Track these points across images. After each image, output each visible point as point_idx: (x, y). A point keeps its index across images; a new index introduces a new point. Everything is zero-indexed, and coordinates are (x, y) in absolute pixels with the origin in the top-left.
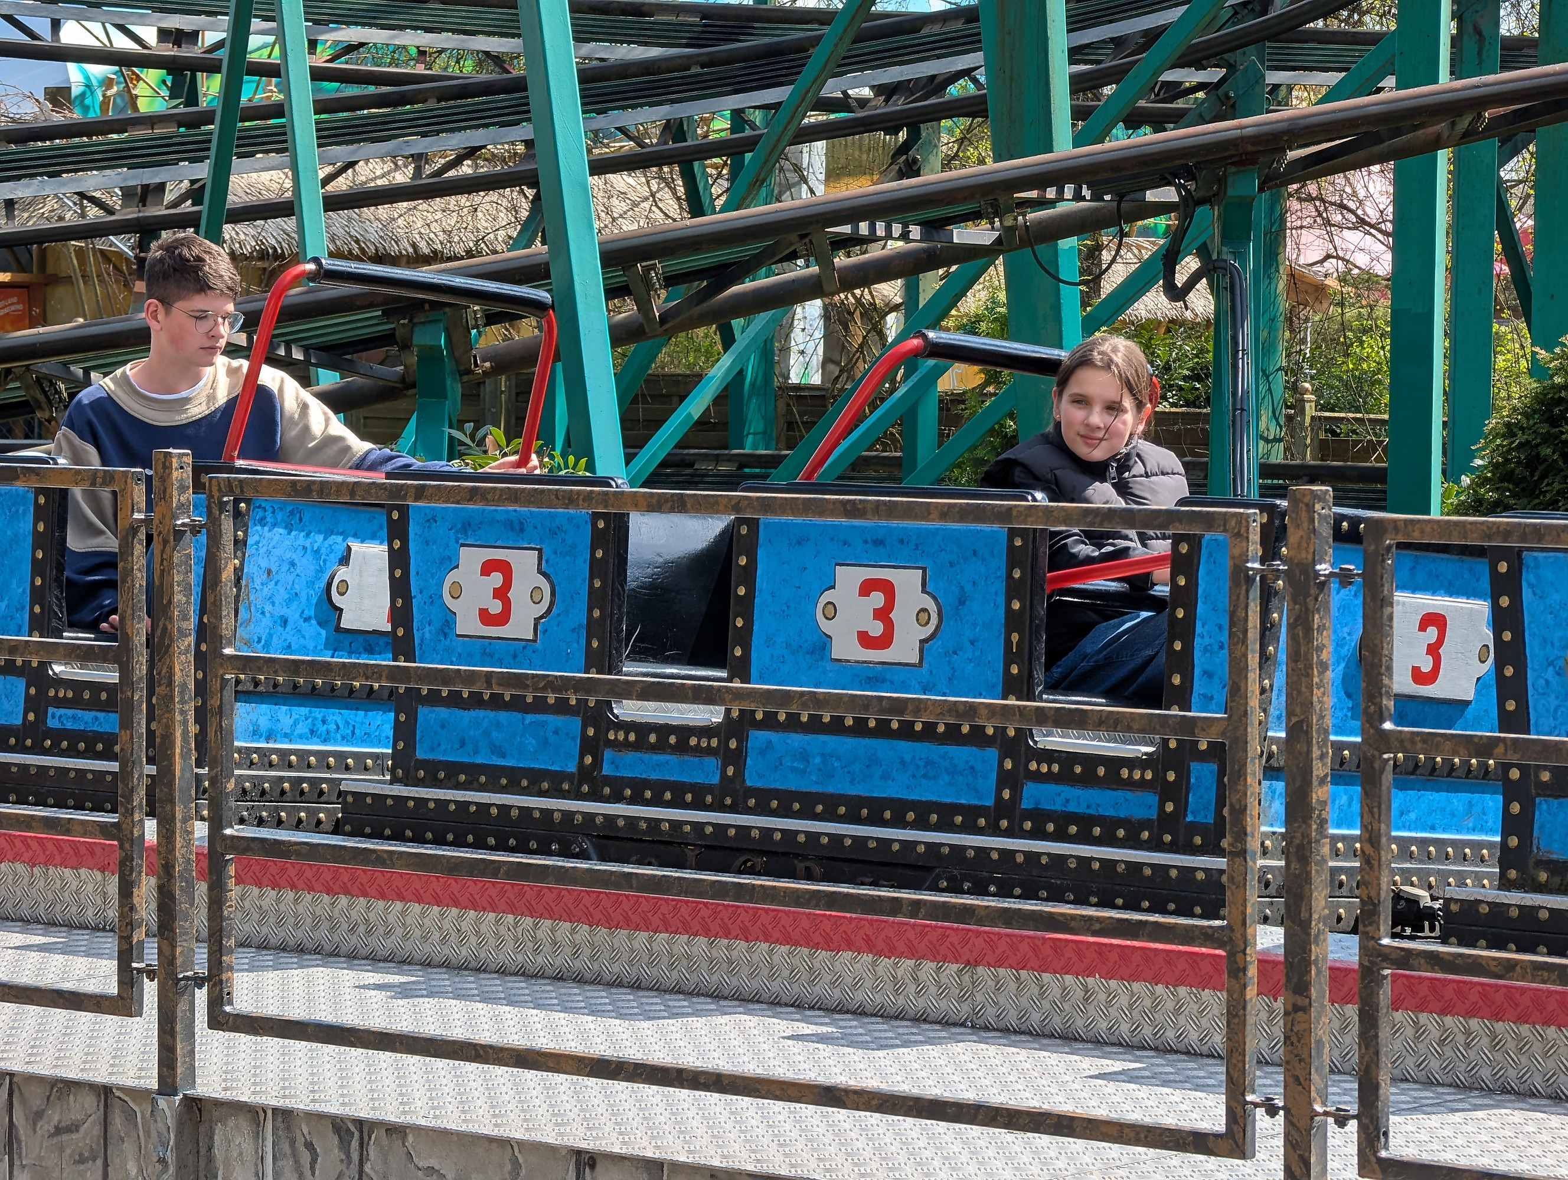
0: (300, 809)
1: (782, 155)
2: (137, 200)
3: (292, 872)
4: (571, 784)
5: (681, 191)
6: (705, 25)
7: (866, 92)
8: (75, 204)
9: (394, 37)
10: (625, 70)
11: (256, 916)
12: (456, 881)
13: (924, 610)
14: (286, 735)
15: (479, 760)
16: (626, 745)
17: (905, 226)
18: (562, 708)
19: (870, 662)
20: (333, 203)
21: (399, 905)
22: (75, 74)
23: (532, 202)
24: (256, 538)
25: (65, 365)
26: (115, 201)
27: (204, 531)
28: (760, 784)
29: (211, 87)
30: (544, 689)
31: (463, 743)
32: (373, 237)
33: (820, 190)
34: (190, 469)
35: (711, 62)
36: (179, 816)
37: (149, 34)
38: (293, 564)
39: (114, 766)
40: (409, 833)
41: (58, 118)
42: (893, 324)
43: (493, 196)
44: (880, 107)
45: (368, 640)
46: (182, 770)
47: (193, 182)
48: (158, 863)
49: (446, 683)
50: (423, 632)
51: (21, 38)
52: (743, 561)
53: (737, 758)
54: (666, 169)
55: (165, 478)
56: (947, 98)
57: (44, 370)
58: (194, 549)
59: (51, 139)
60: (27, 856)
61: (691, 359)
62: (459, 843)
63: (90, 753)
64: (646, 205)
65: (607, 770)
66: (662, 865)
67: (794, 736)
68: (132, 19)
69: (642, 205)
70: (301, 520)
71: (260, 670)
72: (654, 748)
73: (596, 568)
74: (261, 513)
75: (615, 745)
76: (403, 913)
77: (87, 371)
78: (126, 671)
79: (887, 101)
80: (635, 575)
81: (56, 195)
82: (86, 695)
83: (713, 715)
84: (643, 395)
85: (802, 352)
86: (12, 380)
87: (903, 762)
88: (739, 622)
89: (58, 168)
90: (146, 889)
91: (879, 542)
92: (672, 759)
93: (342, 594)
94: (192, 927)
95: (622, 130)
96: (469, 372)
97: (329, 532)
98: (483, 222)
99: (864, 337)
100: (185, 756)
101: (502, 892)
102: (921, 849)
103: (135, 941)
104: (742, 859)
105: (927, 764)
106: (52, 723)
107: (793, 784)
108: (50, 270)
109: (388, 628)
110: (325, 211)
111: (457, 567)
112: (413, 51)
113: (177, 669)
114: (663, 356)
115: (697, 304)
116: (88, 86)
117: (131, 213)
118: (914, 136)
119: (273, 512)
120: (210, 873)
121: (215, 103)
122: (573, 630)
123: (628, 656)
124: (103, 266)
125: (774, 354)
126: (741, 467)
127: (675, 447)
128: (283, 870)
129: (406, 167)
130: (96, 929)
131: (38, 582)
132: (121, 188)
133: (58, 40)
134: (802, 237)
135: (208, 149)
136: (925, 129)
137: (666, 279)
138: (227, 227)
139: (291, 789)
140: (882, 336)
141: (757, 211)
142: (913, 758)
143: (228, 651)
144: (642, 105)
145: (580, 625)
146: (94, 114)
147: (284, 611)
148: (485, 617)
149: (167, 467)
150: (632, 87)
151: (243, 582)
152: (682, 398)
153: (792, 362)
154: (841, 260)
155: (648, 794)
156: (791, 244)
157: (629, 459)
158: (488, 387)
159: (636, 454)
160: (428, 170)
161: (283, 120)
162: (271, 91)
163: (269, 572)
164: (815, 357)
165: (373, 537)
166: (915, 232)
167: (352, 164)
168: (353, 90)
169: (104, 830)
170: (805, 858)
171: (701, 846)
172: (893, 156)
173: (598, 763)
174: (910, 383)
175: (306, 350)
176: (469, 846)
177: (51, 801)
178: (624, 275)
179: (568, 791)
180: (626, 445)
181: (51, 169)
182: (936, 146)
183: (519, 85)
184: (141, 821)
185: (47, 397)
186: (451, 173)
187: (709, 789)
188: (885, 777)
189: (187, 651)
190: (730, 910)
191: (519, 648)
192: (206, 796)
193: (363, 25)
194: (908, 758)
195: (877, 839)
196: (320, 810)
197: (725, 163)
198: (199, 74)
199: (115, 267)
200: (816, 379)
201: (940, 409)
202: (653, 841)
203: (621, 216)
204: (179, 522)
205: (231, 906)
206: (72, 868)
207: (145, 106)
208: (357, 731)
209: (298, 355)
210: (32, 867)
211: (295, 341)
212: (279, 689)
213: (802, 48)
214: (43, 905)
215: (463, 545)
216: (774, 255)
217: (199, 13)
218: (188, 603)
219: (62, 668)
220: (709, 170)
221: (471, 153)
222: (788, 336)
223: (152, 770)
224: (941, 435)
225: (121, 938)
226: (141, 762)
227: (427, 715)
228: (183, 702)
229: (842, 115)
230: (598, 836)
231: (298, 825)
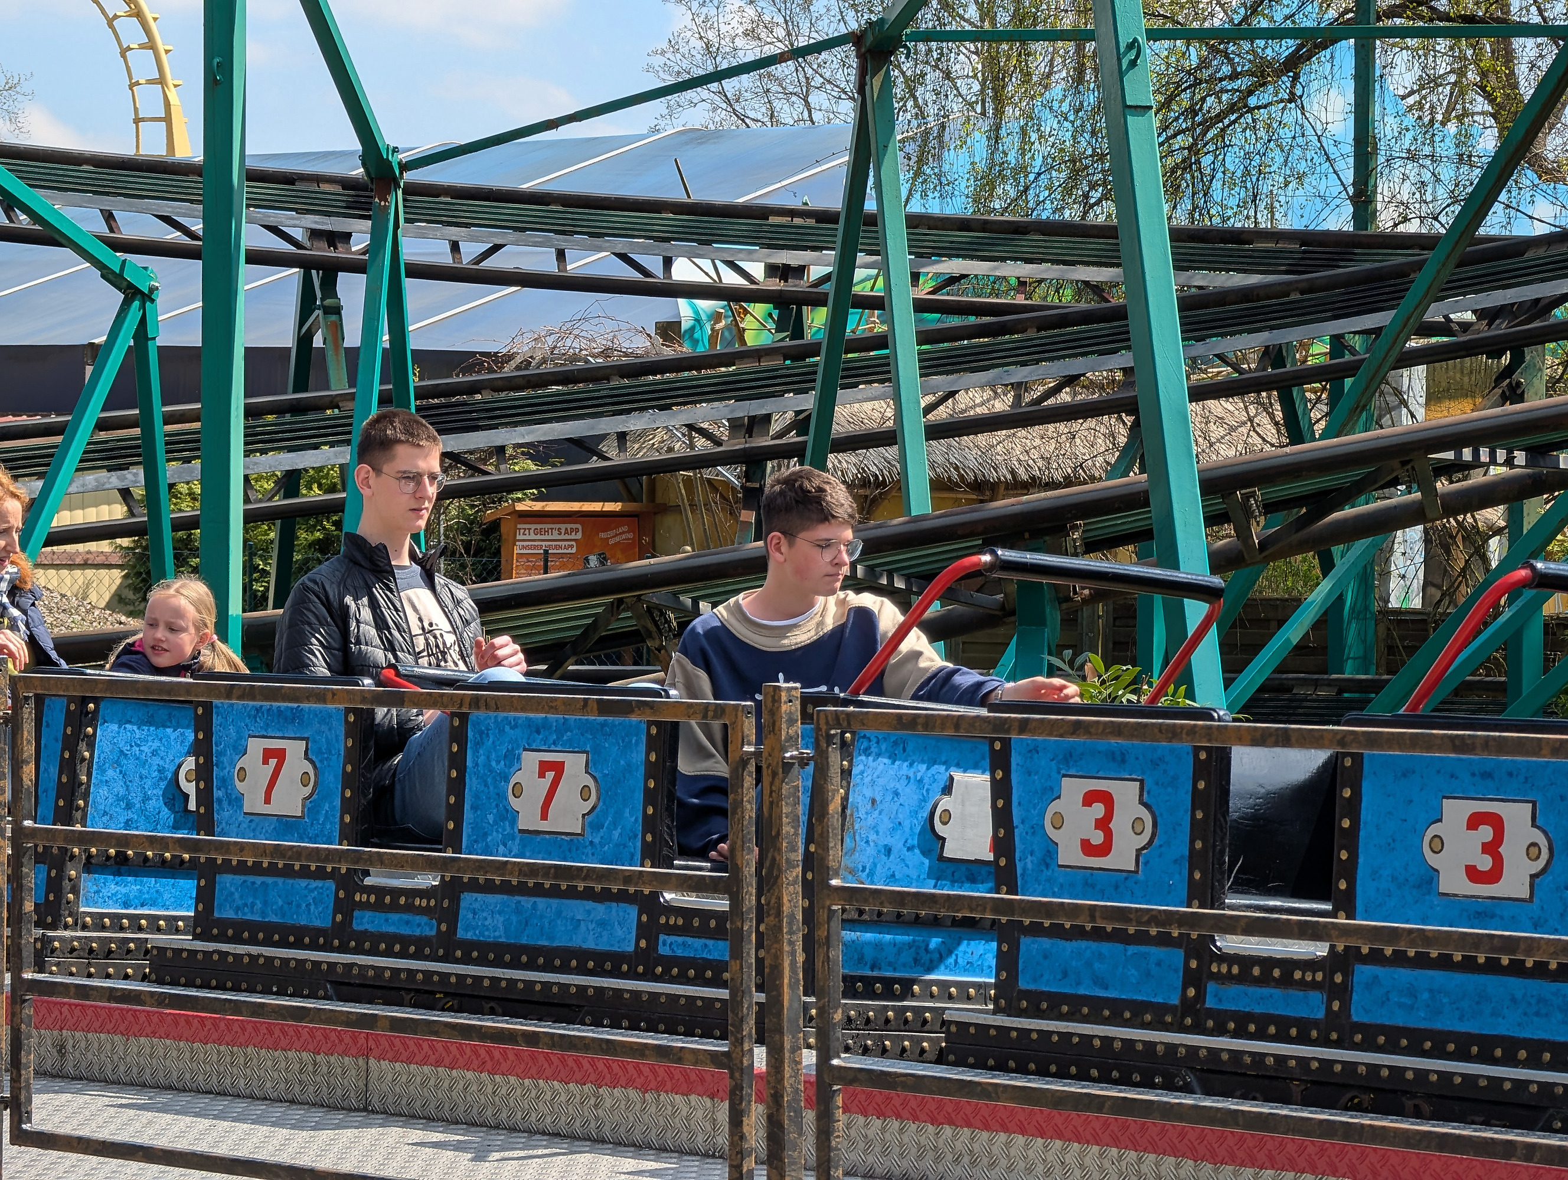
0: (903, 1038)
1: (1384, 380)
2: (744, 431)
3: (897, 1102)
4: (1174, 1016)
5: (1279, 415)
6: (1304, 252)
7: (1468, 316)
8: (684, 435)
9: (995, 268)
10: (1223, 297)
11: (862, 1145)
12: (1060, 1114)
13: (1534, 844)
14: (890, 964)
15: (1082, 991)
16: (1229, 978)
17: (1510, 451)
18: (1164, 940)
19: (1479, 897)
20: (935, 432)
21: (1002, 1137)
22: (685, 309)
23: (1131, 429)
24: (861, 767)
25: (675, 595)
26: (722, 432)
27: (812, 763)
28: (1365, 1019)
29: (816, 320)
30: (1148, 923)
31: (1065, 974)
32: (972, 464)
33: (1420, 413)
34: (798, 702)
35: (1310, 288)
36: (787, 1045)
37: (757, 270)
38: (896, 794)
39: (724, 994)
40: (1012, 1064)
41: (668, 352)
42: (1496, 549)
43: (1091, 423)
44: (1484, 331)
45: (969, 870)
46: (791, 1000)
47: (798, 413)
48: (767, 1093)
49: (1049, 916)
50: (1025, 863)
51: (634, 275)
52: (1347, 793)
53: (1343, 993)
54: (1264, 394)
55: (774, 712)
56: (1552, 321)
57: (655, 600)
58: (801, 781)
59: (662, 373)
60: (639, 1081)
61: (1289, 583)
62: (1062, 1074)
63: (700, 980)
64: (1244, 430)
65: (1210, 1003)
66: (1268, 1099)
67: (1402, 970)
68: (741, 256)
69: (1240, 429)
70: (904, 750)
71: (866, 901)
72: (1259, 982)
73: (1198, 799)
74: (865, 744)
75: (1218, 977)
76: (1007, 1144)
77: (695, 602)
78: (736, 901)
79: (1490, 324)
80: (1237, 806)
81: (667, 427)
82: (696, 922)
83: (1320, 950)
84: (1241, 619)
85: (1403, 577)
86: (624, 610)
87: (1513, 1000)
88: (1344, 855)
89: (668, 401)
90: (756, 1115)
91: (1487, 775)
92: (1276, 992)
93: (945, 823)
94: (800, 1157)
95: (1221, 357)
96: (1068, 599)
97: (932, 762)
98: (1081, 449)
99: (1467, 561)
100: (793, 987)
101: (1106, 1125)
102: (1534, 1088)
103: (745, 1170)
104: (1349, 1096)
105: (1538, 1002)
106: (664, 950)
107: (1400, 1019)
108: (659, 499)
109: (991, 857)
110: (927, 440)
111: (1059, 797)
112: (1013, 281)
113: (785, 899)
114: (1262, 582)
115: (1297, 531)
116: (698, 320)
117: (739, 444)
118: (1518, 359)
119: (878, 743)
120: (818, 1103)
121: (821, 335)
122: (1175, 861)
123: (1230, 888)
124: (710, 496)
125: (1374, 579)
126: (1340, 692)
127: (1274, 672)
128: (889, 1099)
129: (1005, 395)
130: (706, 1155)
131: (650, 811)
132: (728, 420)
133: (670, 277)
134: (1404, 463)
135: (814, 381)
136: (1529, 353)
137: (1265, 506)
138: (831, 456)
139: (896, 1018)
140: (1485, 560)
141: (1358, 438)
142: (1525, 995)
143: (834, 882)
144: (1240, 332)
145: (1182, 857)
146: (702, 349)
147: (888, 841)
148: (1087, 848)
149: (776, 700)
150: (1229, 315)
151: (848, 812)
152: (1281, 623)
153: (1392, 586)
154: (1442, 485)
155: (1252, 1028)
156: (1393, 471)
157: (1228, 683)
158: (1086, 611)
159: (1234, 679)
160: (1027, 398)
161: (887, 351)
162: (874, 322)
163: (874, 801)
164: (1415, 581)
165: (975, 766)
166: (1520, 457)
167: (952, 394)
168: (954, 321)
169: (715, 1058)
170: (1413, 1095)
171: (1307, 1081)
172: (1496, 381)
173: (1201, 996)
174: (1514, 608)
175: (908, 578)
176: (1072, 1077)
177: (662, 1027)
178: (1223, 503)
179: (1171, 1024)
180: (1225, 671)
181: (662, 402)
182: (1540, 370)
183: (1120, 314)
184: (751, 1051)
185: (657, 626)
186: (1051, 401)
187: (1315, 1023)
188: (1495, 1014)
189: (795, 882)
190: (1337, 1148)
191: (1121, 881)
192: (813, 1024)
193: (964, 257)
194: (1519, 995)
195: (1488, 1078)
196: (923, 1039)
197: (1324, 388)
198: (804, 308)
199: (721, 495)
200: (1417, 603)
201: (1546, 633)
202: (1257, 1076)
203: (1219, 441)
204: (788, 755)
205: (838, 1137)
206: (683, 1094)
207: (752, 339)
208: (960, 961)
209: (899, 584)
210: (644, 1093)
211: (897, 570)
212: (883, 918)
213: (1402, 275)
214: (654, 1131)
215: (1065, 776)
216: (1376, 482)
217: (805, 248)
218: (796, 834)
219: (673, 896)
220: (1308, 394)
221: (1071, 380)
222: (1387, 561)
223: (761, 997)
224: (1546, 659)
225: (731, 1166)
226: (750, 992)
227: (1029, 945)
228: (791, 932)
229: (1445, 339)
230: (1202, 1070)
231: (902, 1054)
